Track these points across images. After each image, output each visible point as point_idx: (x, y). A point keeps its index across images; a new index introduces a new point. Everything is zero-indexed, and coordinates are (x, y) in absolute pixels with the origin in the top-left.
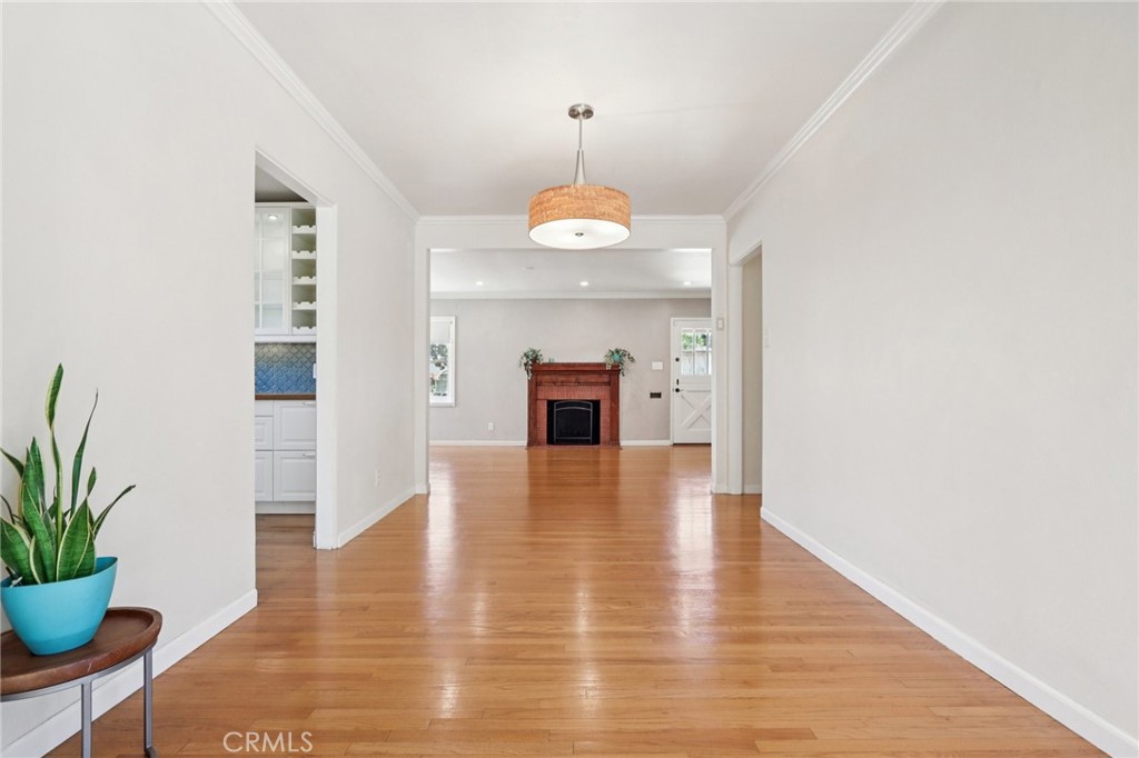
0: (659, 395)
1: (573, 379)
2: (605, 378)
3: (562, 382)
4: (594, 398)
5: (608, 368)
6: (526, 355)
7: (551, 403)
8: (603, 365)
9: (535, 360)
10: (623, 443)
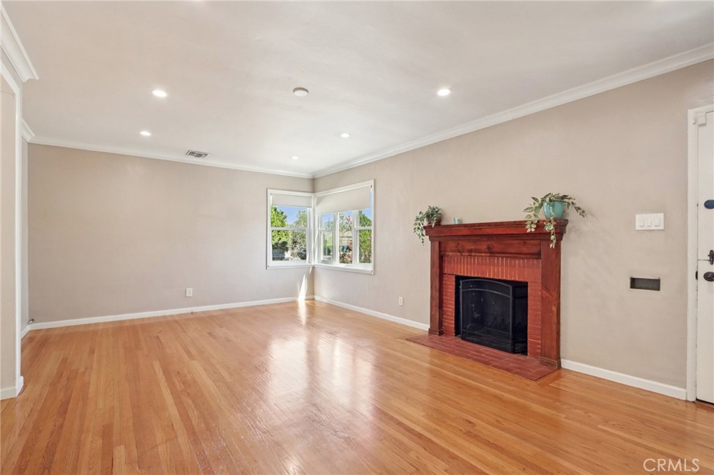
0: (654, 285)
1: (483, 246)
2: (532, 247)
3: (470, 251)
4: (517, 278)
5: (531, 229)
6: (429, 216)
7: (458, 278)
8: (521, 224)
9: (439, 222)
10: (566, 364)
